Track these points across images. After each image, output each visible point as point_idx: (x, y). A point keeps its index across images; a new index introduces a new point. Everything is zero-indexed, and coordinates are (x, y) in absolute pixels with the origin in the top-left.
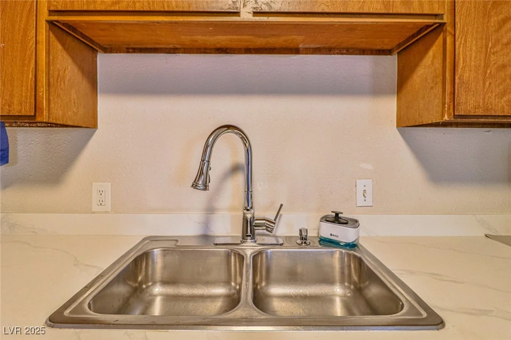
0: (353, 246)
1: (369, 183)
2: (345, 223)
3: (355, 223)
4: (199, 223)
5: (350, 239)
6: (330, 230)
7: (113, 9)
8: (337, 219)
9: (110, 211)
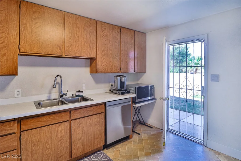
0: (82, 96)
1: (85, 84)
2: (81, 92)
3: (82, 92)
4: (48, 96)
5: (82, 95)
6: (78, 94)
7: (36, 53)
8: (79, 92)
9: (21, 96)
